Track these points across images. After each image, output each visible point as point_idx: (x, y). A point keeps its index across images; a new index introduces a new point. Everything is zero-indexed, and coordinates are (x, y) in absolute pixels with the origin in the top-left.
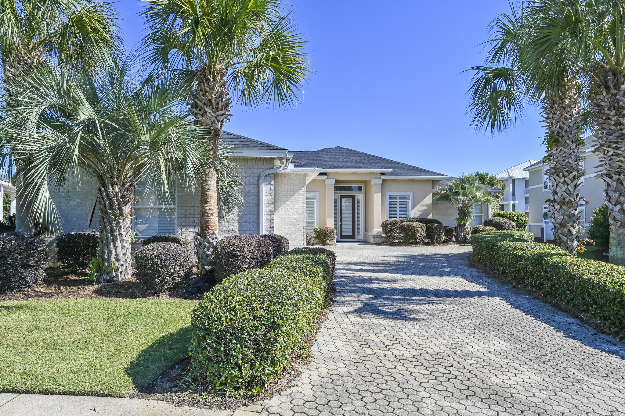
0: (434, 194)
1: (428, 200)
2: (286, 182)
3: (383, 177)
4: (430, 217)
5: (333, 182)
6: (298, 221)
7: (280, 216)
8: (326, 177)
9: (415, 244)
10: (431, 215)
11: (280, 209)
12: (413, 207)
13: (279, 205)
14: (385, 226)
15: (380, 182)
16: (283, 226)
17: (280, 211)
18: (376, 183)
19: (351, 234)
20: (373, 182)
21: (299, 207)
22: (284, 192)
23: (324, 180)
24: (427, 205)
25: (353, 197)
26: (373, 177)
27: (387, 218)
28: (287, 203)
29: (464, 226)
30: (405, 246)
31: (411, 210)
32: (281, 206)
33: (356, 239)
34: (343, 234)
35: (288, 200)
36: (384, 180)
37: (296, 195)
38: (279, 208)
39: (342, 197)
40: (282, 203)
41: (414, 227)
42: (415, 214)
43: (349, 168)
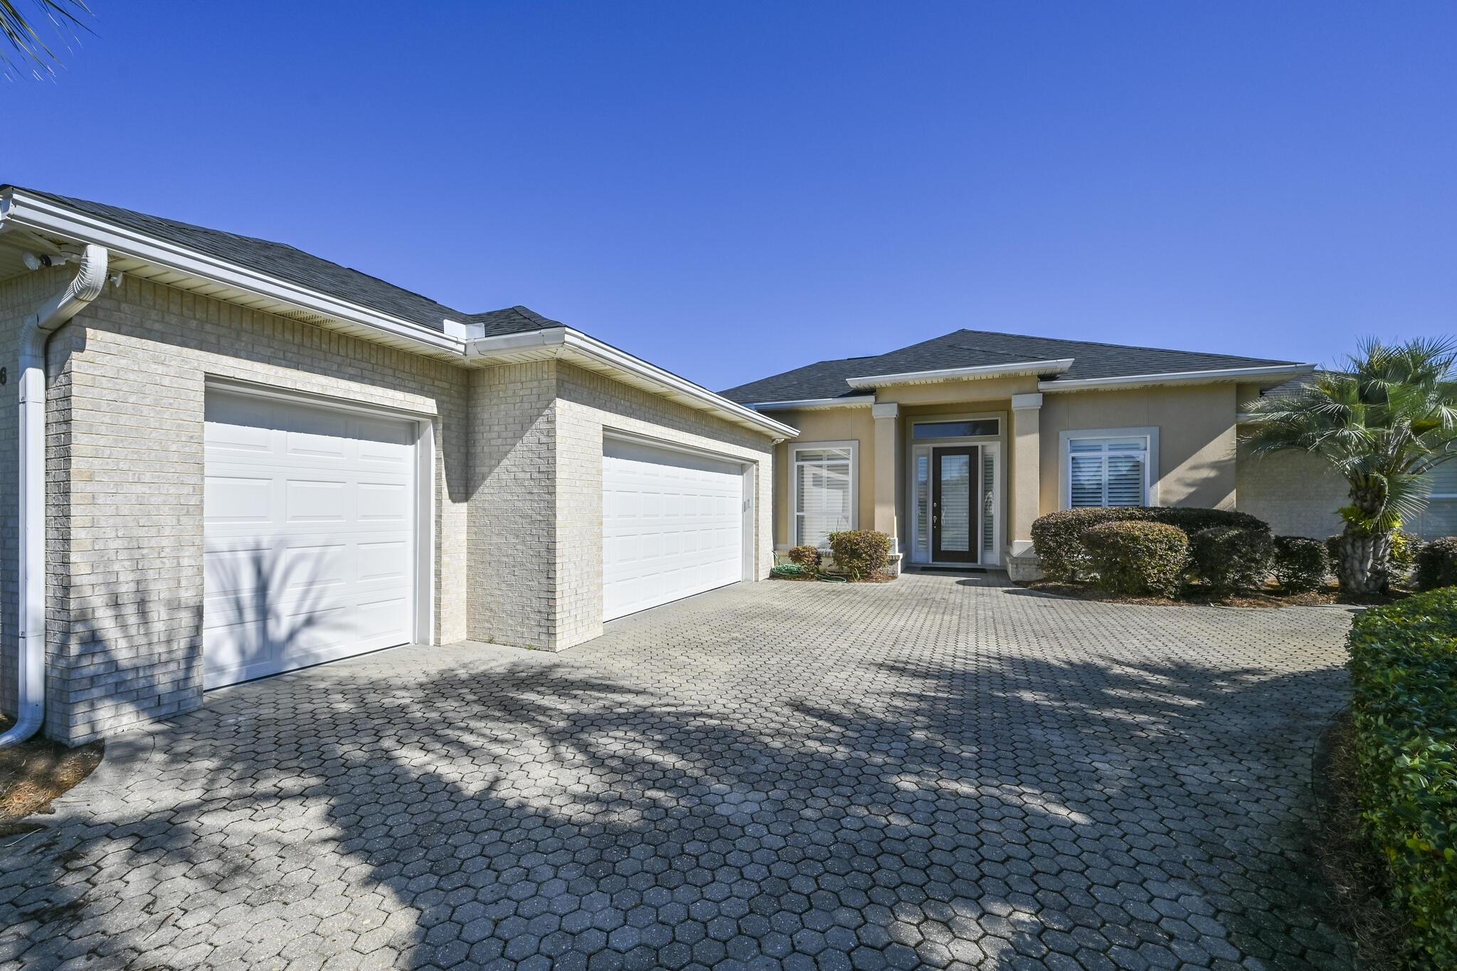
0: (1242, 429)
1: (1223, 446)
2: (501, 394)
3: (1043, 386)
4: (1229, 502)
5: (891, 412)
6: (533, 522)
7: (486, 505)
8: (872, 398)
9: (1139, 596)
10: (1233, 496)
11: (487, 482)
12: (1160, 473)
13: (486, 469)
14: (1040, 530)
15: (1035, 401)
16: (495, 539)
17: (486, 491)
18: (1025, 404)
19: (966, 549)
20: (1018, 403)
21: (536, 475)
22: (496, 428)
23: (869, 410)
24: (1215, 465)
25: (972, 452)
26: (1014, 388)
27: (1063, 507)
28: (505, 462)
29: (1378, 538)
30: (1099, 598)
31: (1153, 483)
32: (490, 472)
33: (979, 563)
34: (943, 548)
35: (506, 453)
36: (1048, 397)
37: (528, 434)
38: (484, 479)
39: (938, 454)
40: (493, 462)
41: (1135, 539)
42: (1166, 492)
43: (935, 369)
